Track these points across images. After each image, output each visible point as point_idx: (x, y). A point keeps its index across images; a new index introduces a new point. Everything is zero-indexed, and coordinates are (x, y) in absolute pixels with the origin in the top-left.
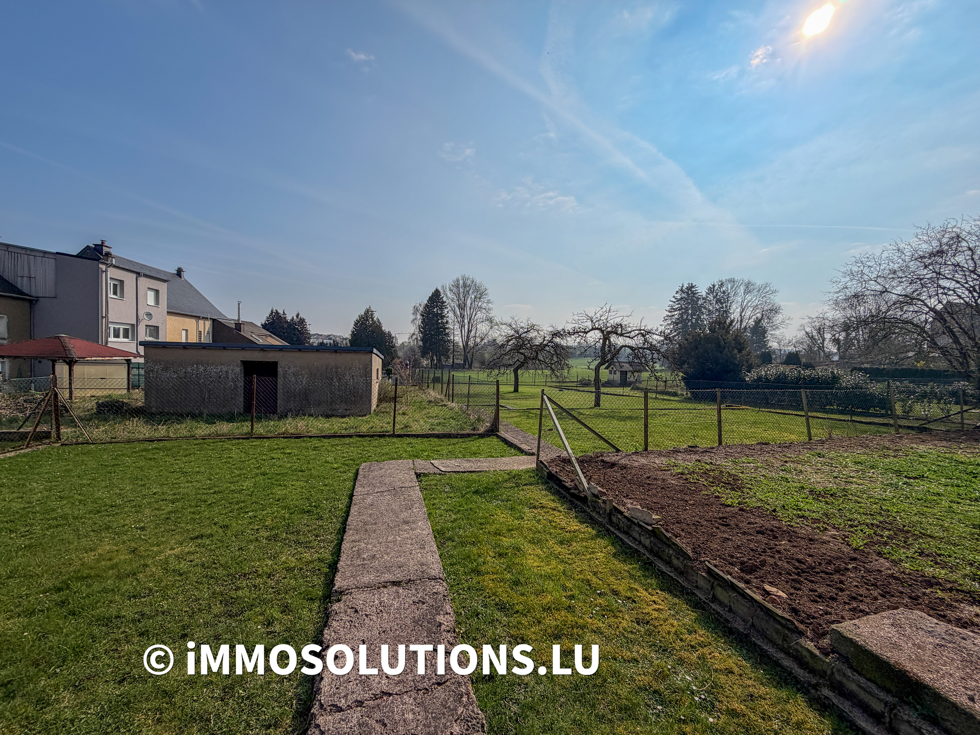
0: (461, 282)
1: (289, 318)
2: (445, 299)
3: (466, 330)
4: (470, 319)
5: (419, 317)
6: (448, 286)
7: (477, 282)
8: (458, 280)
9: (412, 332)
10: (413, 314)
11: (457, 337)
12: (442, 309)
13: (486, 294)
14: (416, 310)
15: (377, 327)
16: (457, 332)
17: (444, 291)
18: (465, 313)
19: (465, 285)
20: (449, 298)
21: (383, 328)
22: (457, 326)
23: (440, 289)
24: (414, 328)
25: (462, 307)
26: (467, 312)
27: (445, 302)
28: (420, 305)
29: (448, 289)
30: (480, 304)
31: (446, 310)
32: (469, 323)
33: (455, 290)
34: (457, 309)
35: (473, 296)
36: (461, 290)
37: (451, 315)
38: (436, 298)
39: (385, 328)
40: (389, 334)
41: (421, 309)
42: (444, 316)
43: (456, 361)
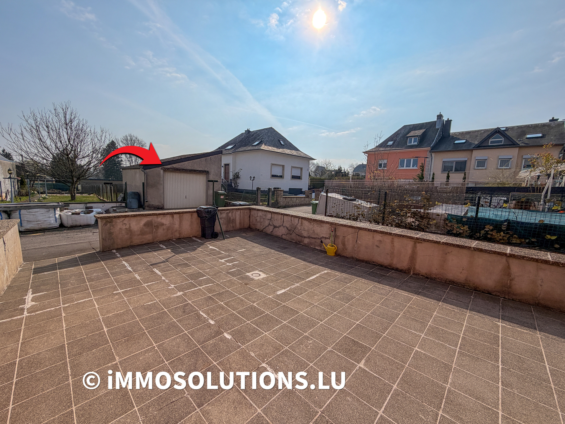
2: (117, 146)
7: (140, 139)
8: (127, 137)
19: (132, 140)
23: (115, 141)
29: (120, 141)
33: (125, 142)
38: (111, 145)
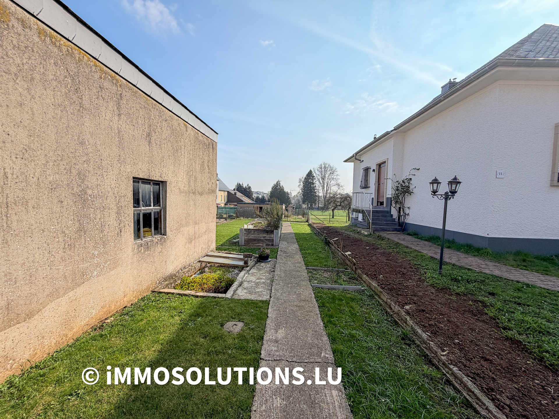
0: (323, 166)
1: (244, 186)
2: (314, 175)
3: (325, 190)
4: (328, 184)
5: (302, 184)
6: (316, 168)
8: (321, 165)
9: (298, 191)
10: (299, 182)
11: (320, 193)
12: (313, 180)
13: (336, 171)
14: (300, 180)
15: (282, 190)
16: (321, 191)
17: (314, 171)
18: (325, 181)
19: (325, 167)
20: (317, 174)
21: (285, 190)
22: (321, 188)
23: (312, 170)
24: (299, 189)
25: (323, 179)
26: (326, 180)
27: (315, 176)
28: (303, 178)
29: (316, 170)
30: (333, 176)
31: (315, 180)
32: (327, 186)
34: (320, 179)
35: (329, 173)
36: (323, 170)
37: (317, 183)
38: (310, 175)
39: (286, 190)
40: (288, 194)
41: (303, 180)
42: (314, 183)
43: (319, 205)
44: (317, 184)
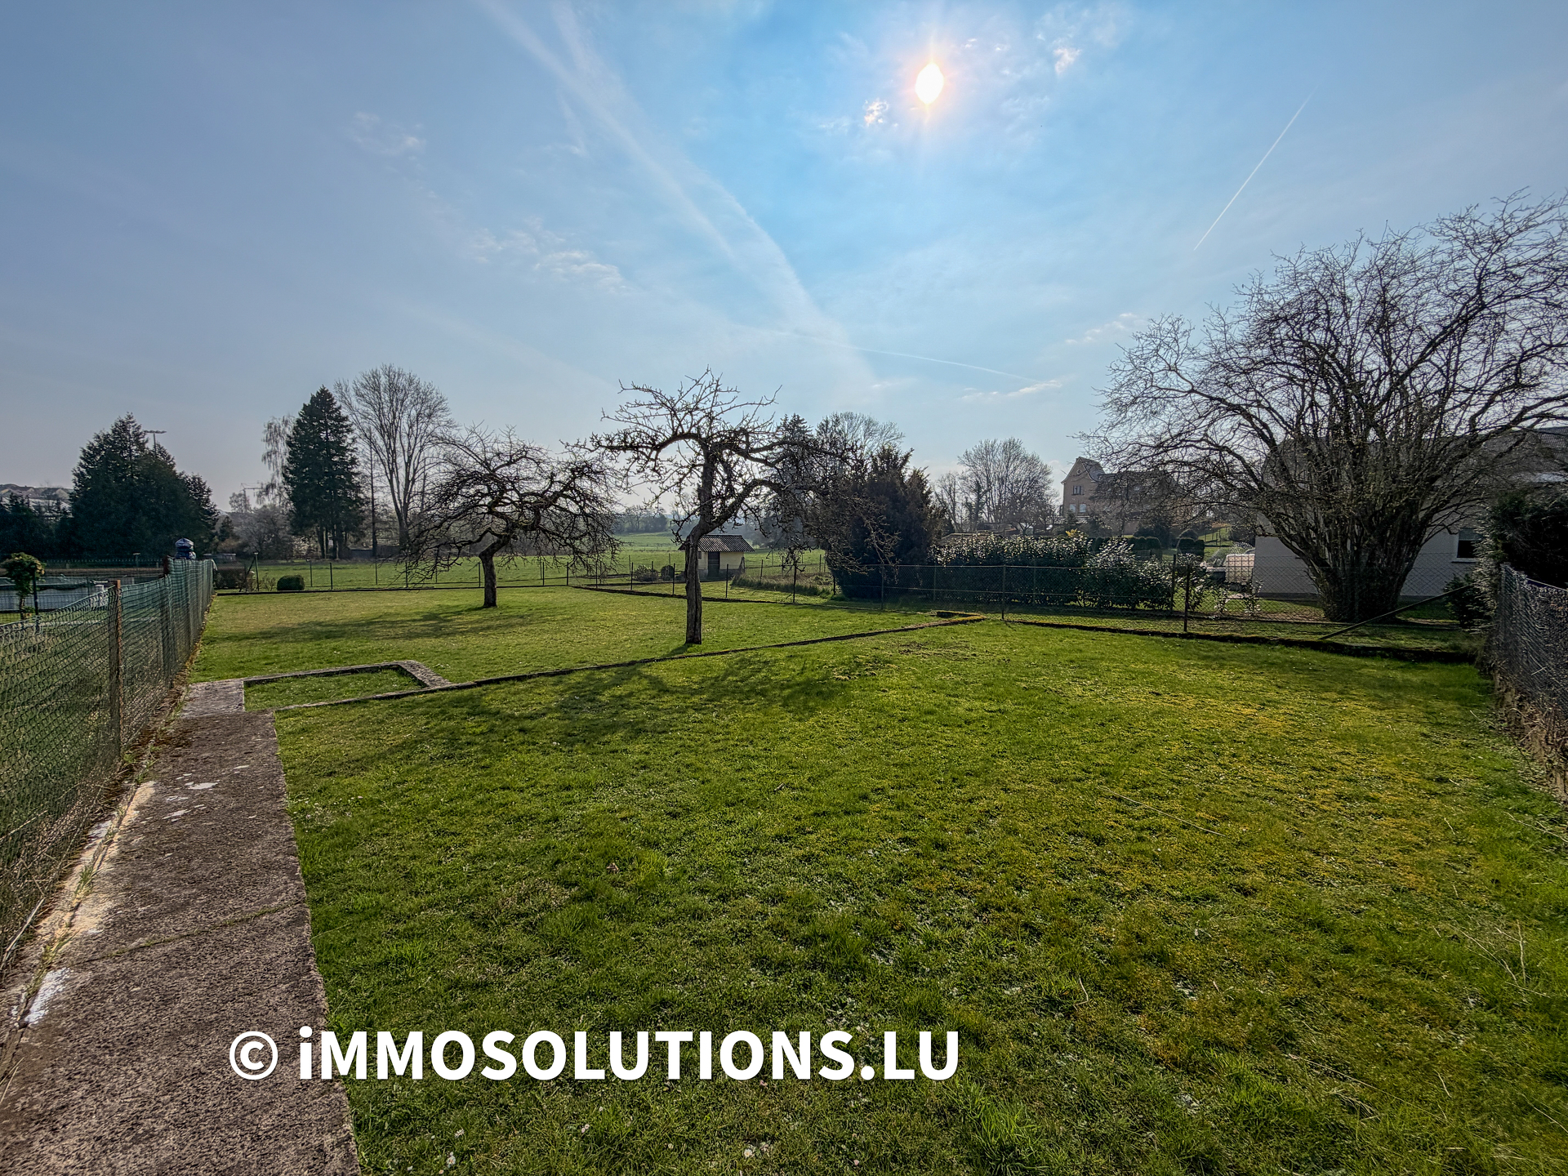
0: (383, 380)
2: (344, 412)
3: (402, 480)
4: (410, 457)
5: (283, 448)
6: (351, 386)
7: (422, 383)
8: (375, 376)
9: (267, 480)
10: (268, 441)
11: (383, 497)
12: (337, 431)
13: (443, 410)
14: (273, 433)
15: (158, 467)
16: (382, 482)
17: (343, 395)
18: (398, 445)
19: (393, 388)
20: (355, 410)
21: (178, 470)
22: (379, 470)
23: (332, 391)
24: (272, 472)
25: (389, 432)
26: (402, 443)
27: (346, 419)
28: (286, 423)
29: (352, 393)
30: (431, 427)
31: (350, 436)
32: (407, 465)
33: (371, 396)
34: (376, 435)
35: (414, 413)
36: (386, 397)
37: (362, 446)
38: (321, 408)
40: (198, 486)
41: (289, 431)
42: (345, 449)
43: (380, 542)
44: (362, 453)
